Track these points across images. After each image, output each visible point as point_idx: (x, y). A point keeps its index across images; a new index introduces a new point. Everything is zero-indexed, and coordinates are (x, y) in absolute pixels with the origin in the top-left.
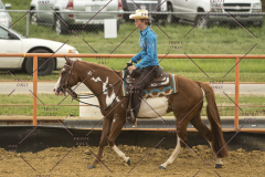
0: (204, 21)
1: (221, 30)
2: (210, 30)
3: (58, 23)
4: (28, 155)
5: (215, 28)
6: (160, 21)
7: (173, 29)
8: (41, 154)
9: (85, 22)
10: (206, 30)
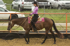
0: (60, 8)
1: (65, 10)
2: (62, 10)
3: (19, 8)
4: (9, 41)
5: (63, 10)
6: (48, 8)
7: (51, 10)
8: (12, 40)
9: (27, 8)
10: (61, 10)
